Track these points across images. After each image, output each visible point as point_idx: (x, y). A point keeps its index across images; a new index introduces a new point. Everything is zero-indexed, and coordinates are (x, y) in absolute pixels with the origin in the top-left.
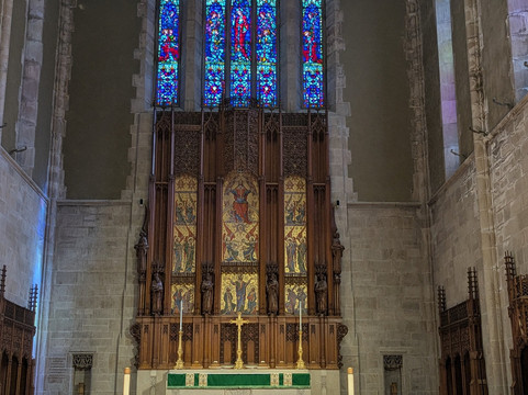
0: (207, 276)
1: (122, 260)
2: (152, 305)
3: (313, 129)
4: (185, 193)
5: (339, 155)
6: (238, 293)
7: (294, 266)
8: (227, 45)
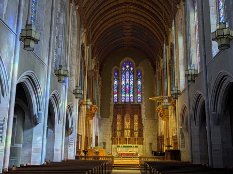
0: (122, 130)
1: (109, 128)
2: (114, 135)
3: (139, 107)
4: (119, 117)
5: (143, 111)
6: (127, 133)
7: (136, 129)
8: (125, 92)
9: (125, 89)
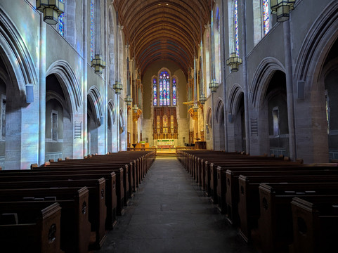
0: (162, 128)
1: (151, 127)
2: (155, 132)
3: (174, 109)
4: (158, 118)
5: (178, 113)
6: (165, 130)
7: (172, 127)
8: (163, 97)
9: (163, 95)
